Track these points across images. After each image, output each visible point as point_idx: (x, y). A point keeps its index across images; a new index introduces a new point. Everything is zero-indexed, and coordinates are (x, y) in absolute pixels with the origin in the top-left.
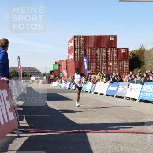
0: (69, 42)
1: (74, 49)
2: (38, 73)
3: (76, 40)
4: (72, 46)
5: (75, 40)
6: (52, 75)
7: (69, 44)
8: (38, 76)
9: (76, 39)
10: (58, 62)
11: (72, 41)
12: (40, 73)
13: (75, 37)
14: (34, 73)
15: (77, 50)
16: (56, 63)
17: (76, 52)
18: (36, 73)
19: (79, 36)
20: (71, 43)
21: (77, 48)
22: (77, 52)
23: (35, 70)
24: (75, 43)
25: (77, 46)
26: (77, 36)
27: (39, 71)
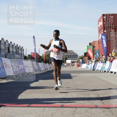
0: (98, 21)
1: (103, 28)
2: (75, 56)
3: (105, 19)
4: (102, 25)
5: (103, 19)
6: (86, 57)
7: (99, 24)
8: (75, 59)
9: (105, 17)
10: (92, 43)
11: (102, 20)
12: (77, 56)
13: (103, 15)
14: (71, 56)
15: (107, 29)
16: (90, 44)
17: (105, 31)
18: (73, 56)
19: (108, 14)
20: (100, 22)
21: (107, 27)
22: (107, 31)
23: (72, 53)
24: (104, 21)
25: (107, 25)
26: (106, 15)
27: (76, 54)
